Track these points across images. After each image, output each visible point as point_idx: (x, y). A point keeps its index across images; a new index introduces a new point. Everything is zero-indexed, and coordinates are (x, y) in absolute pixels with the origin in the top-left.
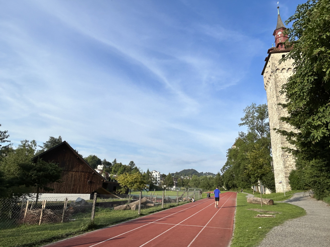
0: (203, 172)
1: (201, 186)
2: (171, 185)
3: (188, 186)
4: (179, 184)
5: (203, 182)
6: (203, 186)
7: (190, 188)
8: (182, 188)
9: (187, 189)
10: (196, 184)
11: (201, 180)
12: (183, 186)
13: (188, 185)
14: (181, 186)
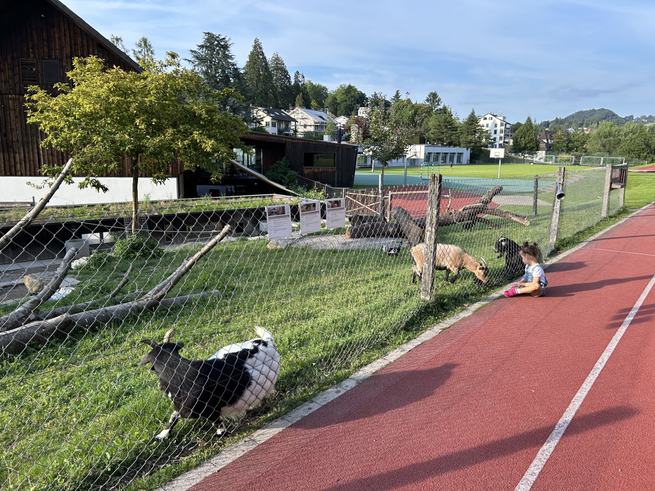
0: (632, 117)
1: (623, 151)
2: (532, 149)
3: (584, 150)
4: (558, 145)
5: (631, 140)
6: (629, 152)
7: (587, 155)
8: (565, 156)
9: (578, 157)
10: (607, 147)
11: (626, 135)
12: (569, 150)
13: (584, 148)
14: (563, 151)
